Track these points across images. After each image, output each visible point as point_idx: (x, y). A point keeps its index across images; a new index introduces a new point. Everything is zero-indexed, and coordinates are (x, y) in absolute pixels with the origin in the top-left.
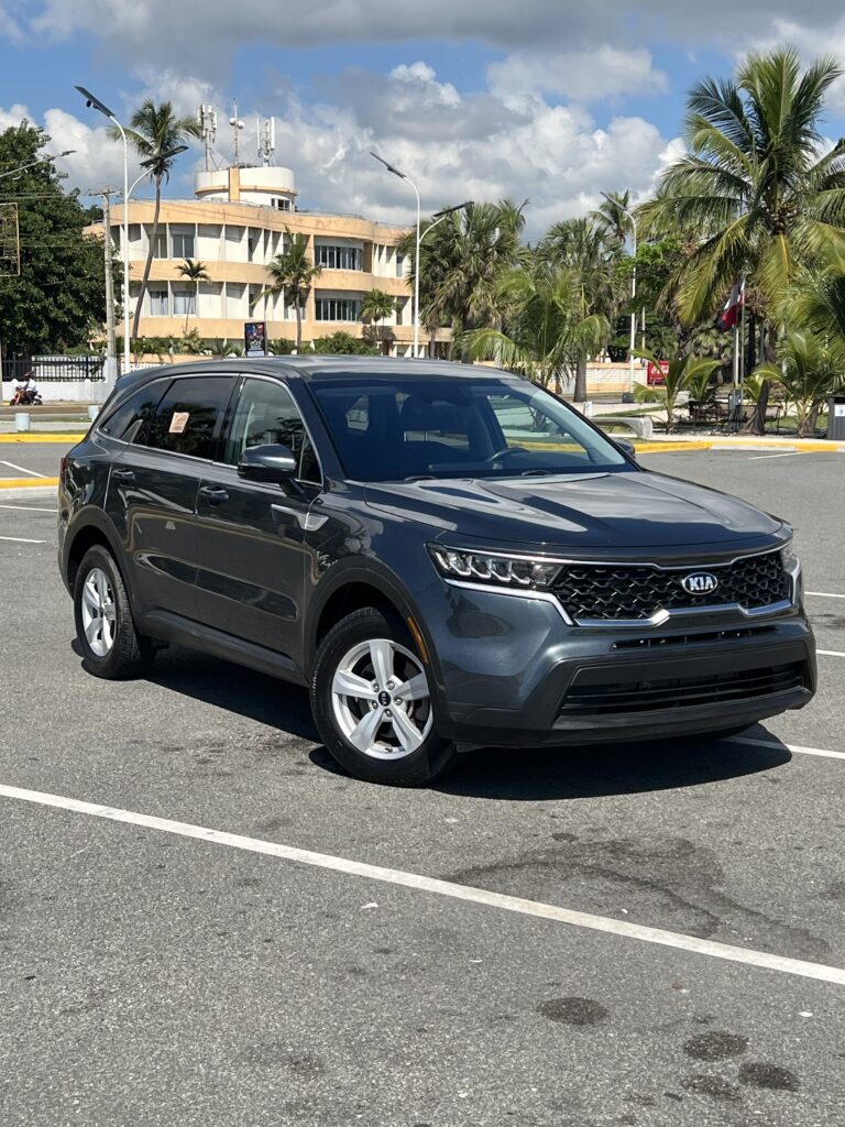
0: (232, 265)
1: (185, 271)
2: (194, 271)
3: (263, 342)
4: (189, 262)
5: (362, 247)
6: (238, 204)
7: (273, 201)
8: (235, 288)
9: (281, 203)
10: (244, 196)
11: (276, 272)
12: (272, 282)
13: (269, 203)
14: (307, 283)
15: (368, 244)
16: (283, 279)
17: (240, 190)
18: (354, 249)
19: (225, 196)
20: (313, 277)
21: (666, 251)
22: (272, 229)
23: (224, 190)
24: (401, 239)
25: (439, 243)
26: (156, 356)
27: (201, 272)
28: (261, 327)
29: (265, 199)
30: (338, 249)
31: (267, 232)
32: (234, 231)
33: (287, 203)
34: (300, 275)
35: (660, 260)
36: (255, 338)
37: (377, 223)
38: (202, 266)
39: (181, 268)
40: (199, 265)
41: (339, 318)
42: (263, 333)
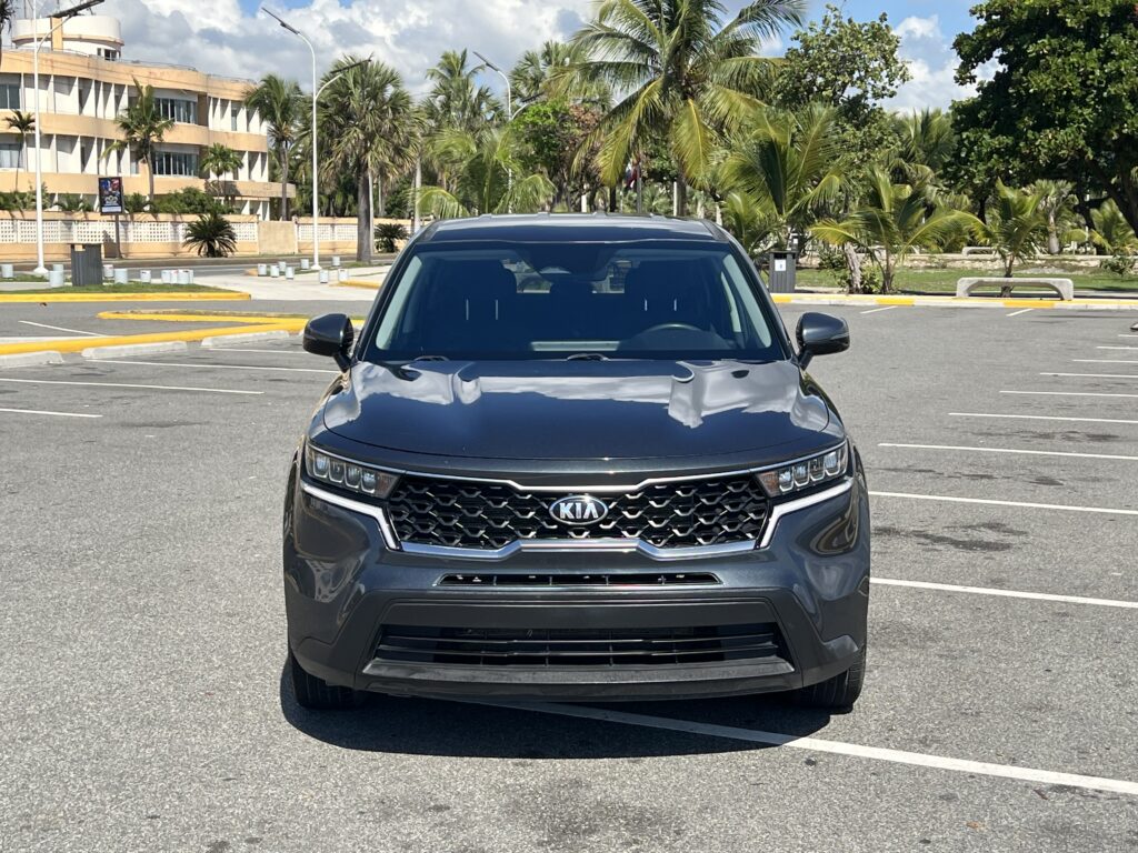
0: (63, 117)
1: (13, 123)
2: (24, 123)
3: (120, 197)
4: (18, 113)
5: (196, 100)
6: (62, 53)
7: (99, 50)
8: (66, 141)
9: (107, 52)
10: (67, 45)
11: (125, 126)
12: (122, 136)
13: (95, 53)
14: (159, 136)
15: (203, 97)
16: (133, 132)
17: (64, 39)
18: (188, 103)
19: (48, 44)
20: (165, 131)
21: (555, 113)
22: (113, 81)
23: (47, 39)
24: (248, 93)
25: (335, 100)
26: (6, 212)
27: (31, 125)
28: (117, 182)
29: (91, 49)
30: (172, 101)
31: (97, 82)
32: (64, 82)
33: (114, 53)
34: (152, 128)
35: (552, 120)
36: (111, 193)
37: (209, 75)
38: (32, 118)
39: (8, 119)
40: (29, 116)
41: (175, 173)
42: (120, 187)
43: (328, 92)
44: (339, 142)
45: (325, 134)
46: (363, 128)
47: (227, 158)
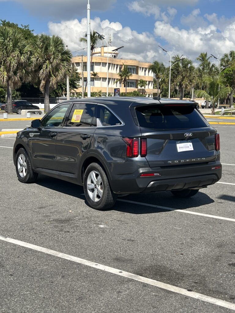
1: (93, 75)
2: (95, 75)
3: (119, 93)
4: (94, 72)
5: (136, 68)
6: (103, 56)
7: (112, 55)
8: (104, 79)
9: (114, 56)
10: (105, 54)
11: (120, 75)
12: (119, 78)
13: (111, 56)
14: (128, 78)
15: (137, 67)
16: (122, 77)
17: (104, 53)
18: (134, 68)
19: (100, 54)
20: (130, 76)
21: (233, 70)
22: (116, 64)
23: (100, 53)
27: (97, 75)
28: (118, 89)
29: (109, 55)
30: (130, 68)
31: (112, 64)
32: (104, 64)
33: (116, 56)
34: (127, 76)
35: (231, 72)
36: (117, 92)
37: (139, 61)
38: (97, 73)
39: (91, 74)
40: (96, 73)
41: (130, 87)
42: (119, 91)
43: (174, 66)
44: (176, 79)
45: (172, 77)
46: (182, 75)
47: (143, 83)
